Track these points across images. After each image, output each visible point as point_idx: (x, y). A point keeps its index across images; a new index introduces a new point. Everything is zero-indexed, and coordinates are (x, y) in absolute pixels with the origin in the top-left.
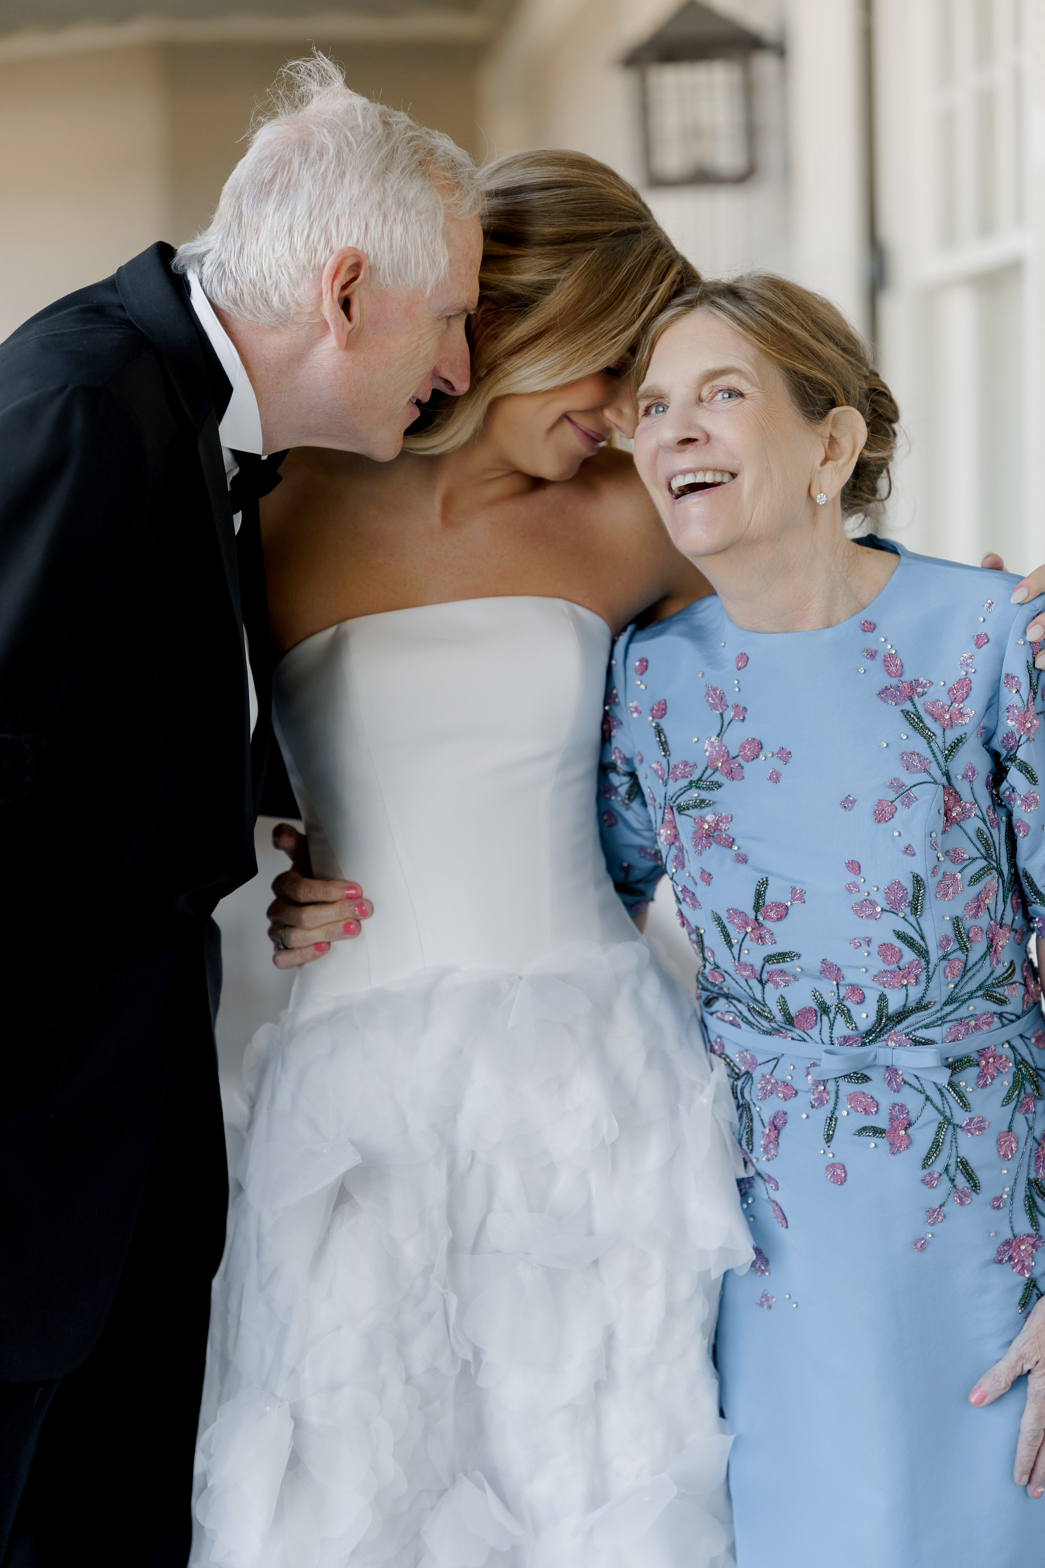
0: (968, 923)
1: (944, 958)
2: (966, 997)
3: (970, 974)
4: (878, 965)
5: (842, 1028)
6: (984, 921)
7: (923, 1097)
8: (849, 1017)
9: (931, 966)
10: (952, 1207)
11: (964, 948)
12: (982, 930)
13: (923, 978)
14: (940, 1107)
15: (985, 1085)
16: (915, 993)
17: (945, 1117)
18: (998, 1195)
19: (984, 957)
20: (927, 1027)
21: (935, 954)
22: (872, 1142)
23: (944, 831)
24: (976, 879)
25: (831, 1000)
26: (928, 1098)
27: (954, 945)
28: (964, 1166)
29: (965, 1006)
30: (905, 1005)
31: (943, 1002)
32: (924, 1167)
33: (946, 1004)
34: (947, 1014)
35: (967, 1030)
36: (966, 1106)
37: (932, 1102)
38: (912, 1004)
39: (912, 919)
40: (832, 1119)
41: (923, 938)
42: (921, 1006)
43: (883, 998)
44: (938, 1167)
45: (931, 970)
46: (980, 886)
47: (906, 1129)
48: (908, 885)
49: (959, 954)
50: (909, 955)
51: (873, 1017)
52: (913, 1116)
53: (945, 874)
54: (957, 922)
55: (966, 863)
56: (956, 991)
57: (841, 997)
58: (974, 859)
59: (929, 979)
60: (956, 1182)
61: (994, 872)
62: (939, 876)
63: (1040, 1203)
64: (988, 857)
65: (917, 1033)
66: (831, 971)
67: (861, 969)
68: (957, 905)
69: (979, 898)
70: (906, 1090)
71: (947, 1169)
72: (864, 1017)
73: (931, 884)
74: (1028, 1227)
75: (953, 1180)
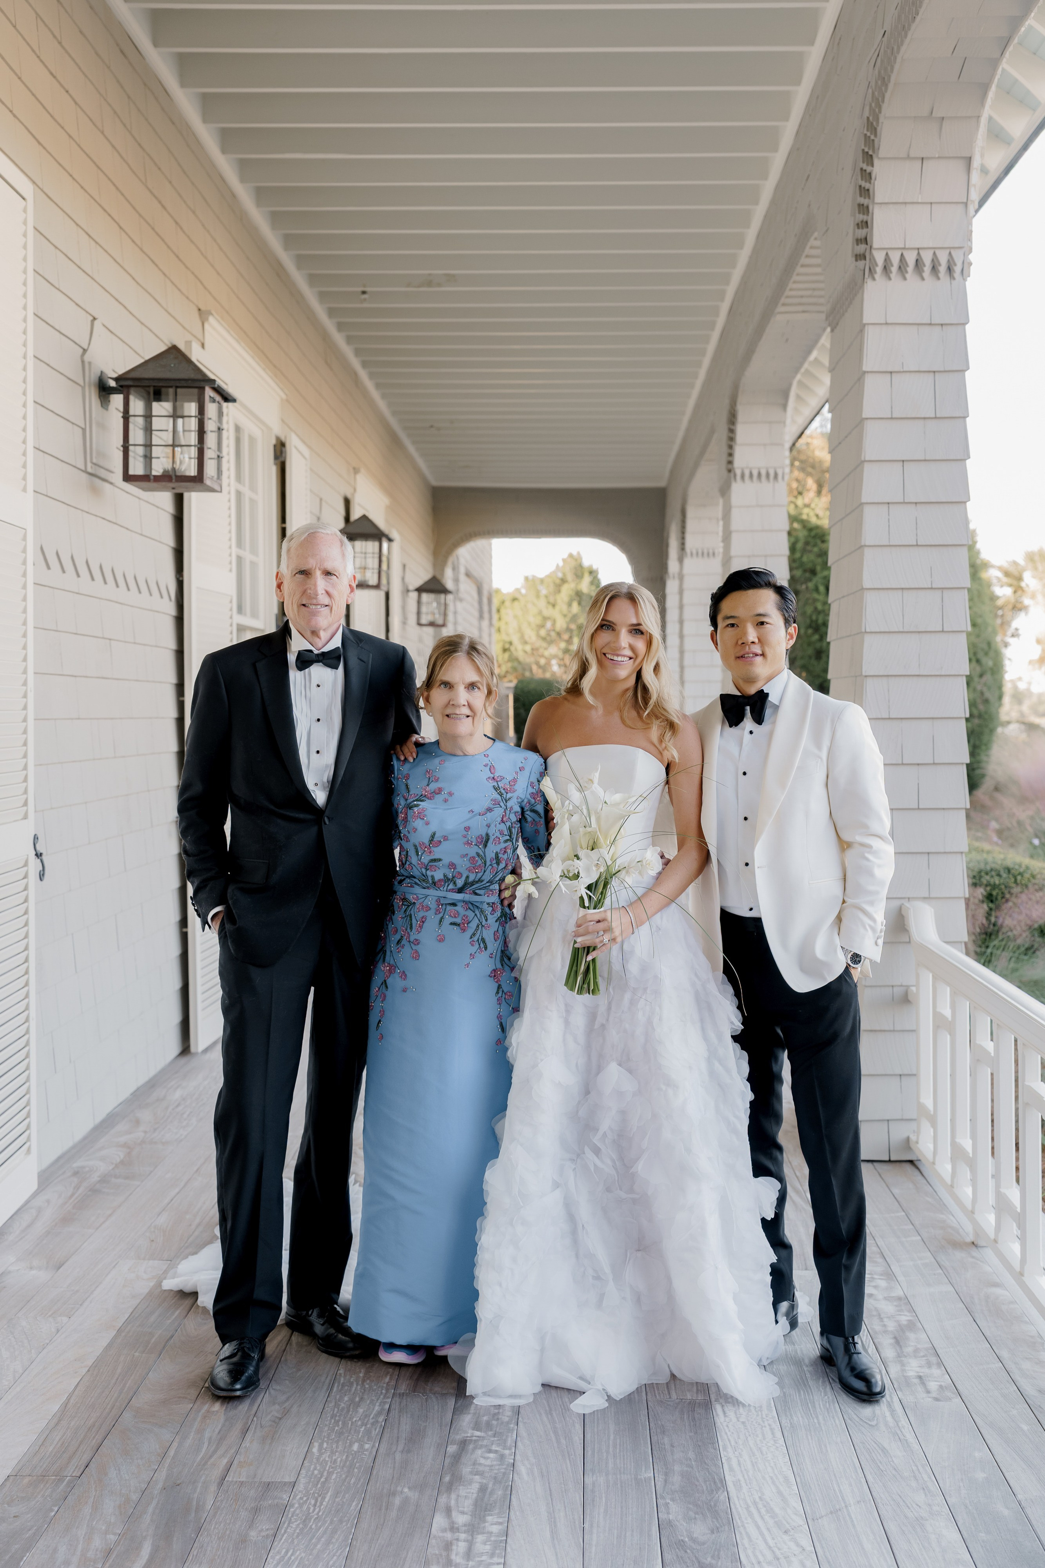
0: (500, 856)
1: (491, 865)
2: (495, 882)
3: (497, 874)
4: (469, 865)
6: (505, 857)
7: (474, 914)
8: (455, 883)
9: (487, 867)
10: (477, 954)
11: (498, 864)
12: (504, 859)
13: (483, 871)
14: (479, 918)
15: (493, 914)
16: (479, 875)
17: (480, 922)
18: (493, 953)
19: (502, 869)
20: (480, 889)
21: (488, 863)
22: (455, 928)
23: (500, 824)
24: (506, 841)
25: (450, 876)
26: (476, 915)
27: (495, 862)
28: (483, 940)
29: (494, 885)
30: (474, 880)
31: (487, 881)
32: (470, 939)
34: (487, 886)
35: (492, 893)
36: (486, 920)
38: (477, 880)
40: (442, 918)
41: (485, 856)
42: (480, 881)
43: (467, 877)
44: (475, 939)
46: (506, 844)
47: (467, 924)
49: (495, 865)
50: (480, 862)
51: (463, 883)
52: (470, 920)
54: (497, 854)
55: (504, 835)
56: (492, 879)
59: (485, 871)
60: (480, 946)
61: (511, 842)
62: (495, 837)
63: (505, 959)
64: (510, 836)
65: (477, 891)
66: (452, 866)
67: (463, 865)
68: (498, 848)
69: (505, 848)
70: (469, 910)
71: (478, 940)
72: (460, 883)
73: (492, 838)
74: (501, 967)
75: (479, 944)
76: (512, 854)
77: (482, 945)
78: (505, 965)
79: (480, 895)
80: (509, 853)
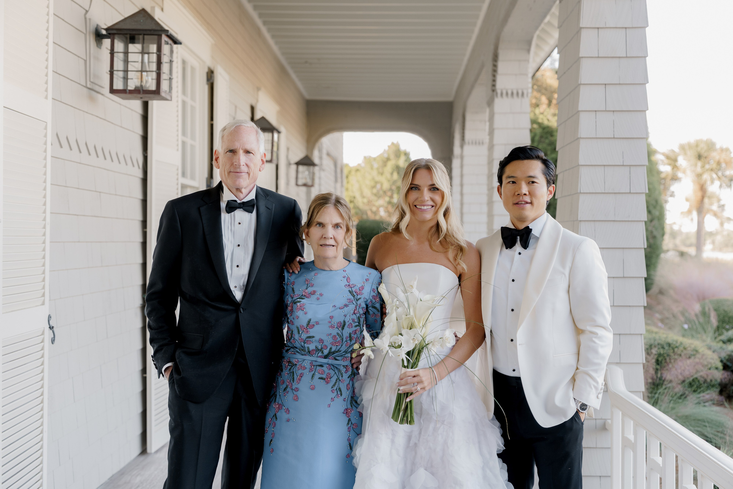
0: (352, 335)
1: (346, 341)
3: (350, 347)
4: (332, 340)
5: (320, 354)
6: (355, 336)
7: (334, 372)
8: (322, 352)
9: (343, 342)
10: (336, 398)
11: (351, 340)
12: (355, 338)
13: (341, 345)
14: (337, 375)
15: (346, 373)
16: (338, 347)
17: (338, 378)
18: (345, 398)
20: (338, 356)
21: (344, 340)
22: (322, 381)
23: (352, 315)
24: (356, 326)
25: (320, 347)
26: (335, 373)
27: (349, 339)
28: (340, 390)
29: (347, 354)
30: (335, 350)
32: (332, 388)
33: (343, 352)
34: (343, 355)
35: (346, 359)
36: (342, 377)
37: (336, 374)
38: (337, 350)
39: (341, 331)
40: (314, 374)
41: (343, 335)
42: (339, 351)
43: (331, 348)
44: (335, 388)
45: (343, 343)
46: (356, 328)
47: (330, 379)
48: (342, 323)
49: (349, 341)
50: (339, 339)
51: (328, 352)
53: (350, 323)
54: (350, 334)
56: (347, 350)
57: (322, 347)
58: (356, 322)
59: (342, 345)
60: (338, 393)
61: (360, 327)
62: (349, 323)
63: (353, 402)
64: (359, 323)
65: (336, 358)
66: (321, 341)
67: (328, 341)
68: (351, 330)
69: (355, 331)
70: (331, 370)
71: (336, 389)
72: (326, 352)
73: (347, 324)
74: (350, 407)
75: (337, 392)
76: (360, 335)
77: (339, 393)
78: (353, 406)
79: (338, 360)
80: (358, 334)
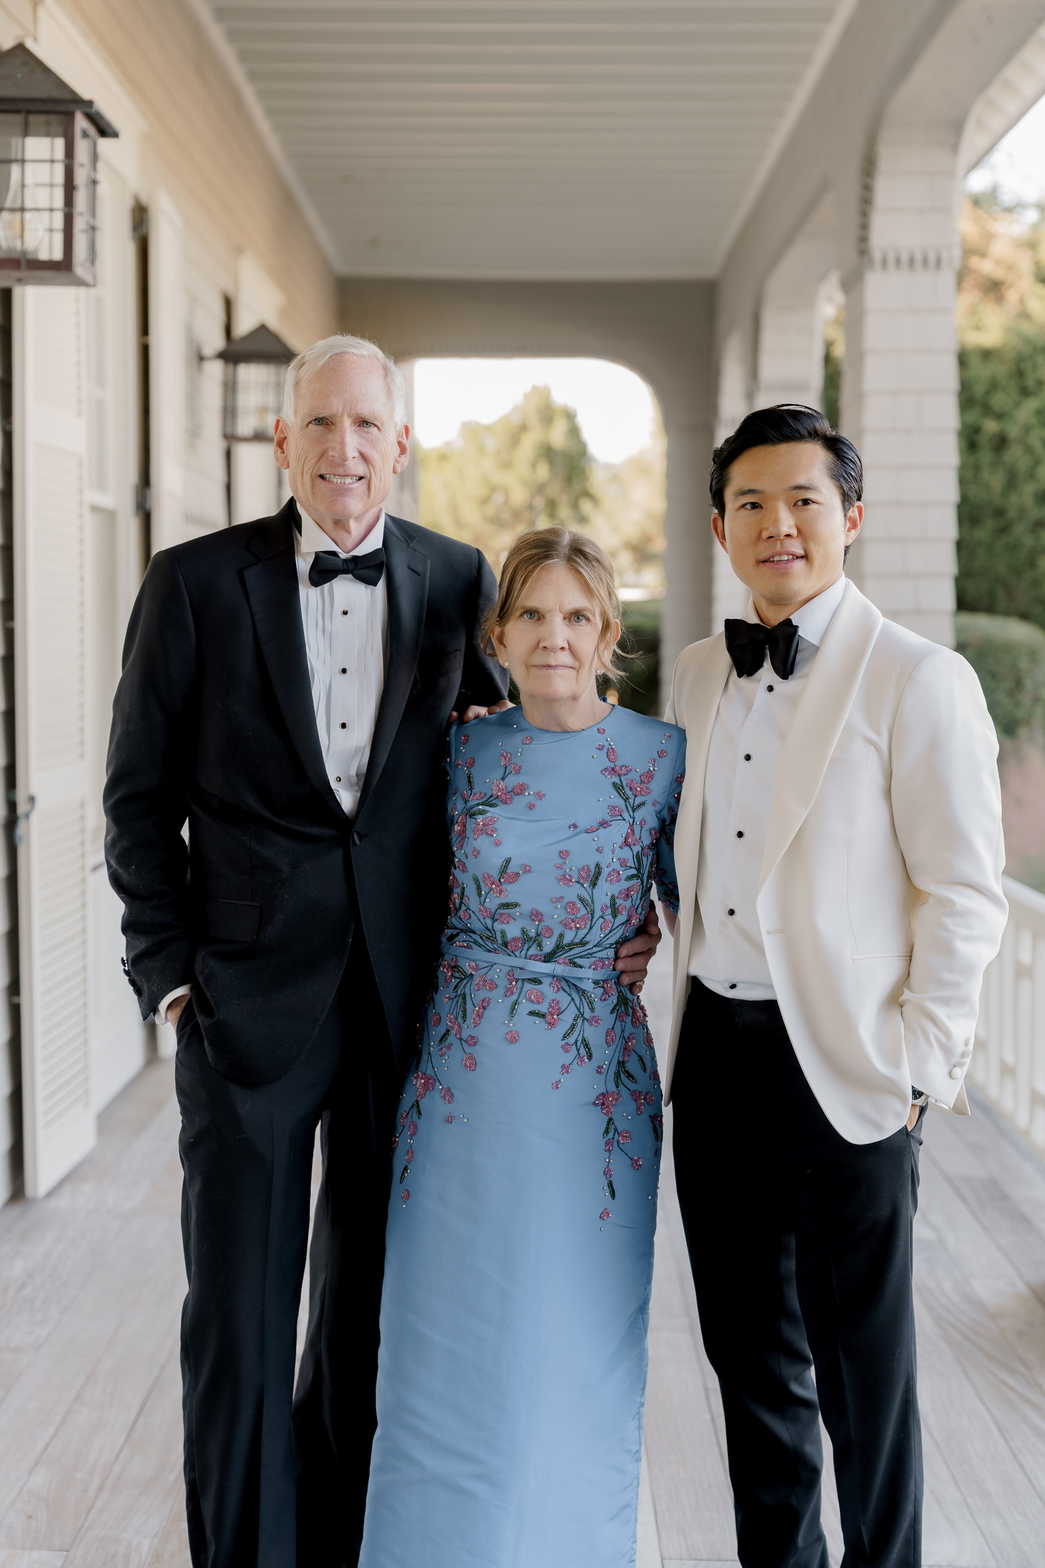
0: (619, 902)
1: (602, 917)
2: (608, 946)
3: (613, 932)
4: (564, 915)
6: (628, 904)
7: (570, 999)
8: (539, 946)
9: (594, 920)
10: (574, 1066)
11: (615, 916)
12: (626, 908)
13: (588, 926)
14: (578, 1006)
15: (605, 1000)
16: (581, 933)
17: (580, 1012)
18: (601, 1065)
19: (623, 924)
20: (581, 957)
21: (598, 914)
22: (538, 1020)
23: (621, 847)
24: (630, 878)
25: (532, 933)
26: (573, 999)
27: (609, 911)
28: (586, 1043)
29: (606, 951)
30: (573, 940)
31: (594, 944)
32: (563, 1040)
33: (595, 946)
35: (603, 965)
36: (592, 1009)
37: (575, 1003)
38: (577, 940)
39: (590, 891)
40: (516, 1003)
41: (593, 902)
42: (582, 943)
43: (561, 936)
44: (571, 1040)
45: (594, 922)
46: (630, 883)
47: (558, 1015)
48: (592, 868)
49: (609, 918)
50: (583, 911)
51: (553, 945)
52: (562, 1009)
53: (614, 870)
54: (613, 899)
55: (628, 868)
56: (604, 940)
57: (539, 932)
58: (631, 868)
59: (591, 928)
60: (580, 1052)
61: (639, 880)
62: (610, 869)
63: (623, 1076)
64: (638, 870)
65: (575, 960)
66: (536, 915)
67: (554, 916)
69: (628, 890)
70: (561, 991)
71: (576, 1043)
72: (549, 945)
73: (605, 872)
74: (615, 1089)
75: (578, 1050)
76: (641, 900)
77: (583, 1052)
78: (622, 1087)
79: (581, 967)
80: (634, 898)
